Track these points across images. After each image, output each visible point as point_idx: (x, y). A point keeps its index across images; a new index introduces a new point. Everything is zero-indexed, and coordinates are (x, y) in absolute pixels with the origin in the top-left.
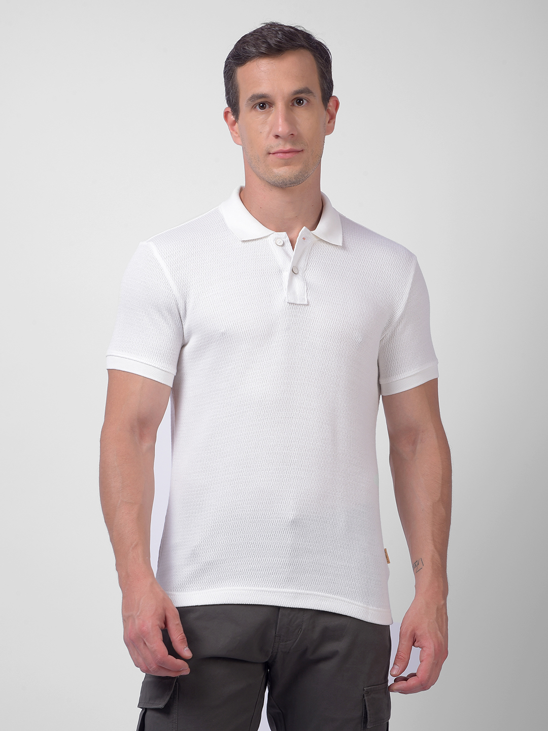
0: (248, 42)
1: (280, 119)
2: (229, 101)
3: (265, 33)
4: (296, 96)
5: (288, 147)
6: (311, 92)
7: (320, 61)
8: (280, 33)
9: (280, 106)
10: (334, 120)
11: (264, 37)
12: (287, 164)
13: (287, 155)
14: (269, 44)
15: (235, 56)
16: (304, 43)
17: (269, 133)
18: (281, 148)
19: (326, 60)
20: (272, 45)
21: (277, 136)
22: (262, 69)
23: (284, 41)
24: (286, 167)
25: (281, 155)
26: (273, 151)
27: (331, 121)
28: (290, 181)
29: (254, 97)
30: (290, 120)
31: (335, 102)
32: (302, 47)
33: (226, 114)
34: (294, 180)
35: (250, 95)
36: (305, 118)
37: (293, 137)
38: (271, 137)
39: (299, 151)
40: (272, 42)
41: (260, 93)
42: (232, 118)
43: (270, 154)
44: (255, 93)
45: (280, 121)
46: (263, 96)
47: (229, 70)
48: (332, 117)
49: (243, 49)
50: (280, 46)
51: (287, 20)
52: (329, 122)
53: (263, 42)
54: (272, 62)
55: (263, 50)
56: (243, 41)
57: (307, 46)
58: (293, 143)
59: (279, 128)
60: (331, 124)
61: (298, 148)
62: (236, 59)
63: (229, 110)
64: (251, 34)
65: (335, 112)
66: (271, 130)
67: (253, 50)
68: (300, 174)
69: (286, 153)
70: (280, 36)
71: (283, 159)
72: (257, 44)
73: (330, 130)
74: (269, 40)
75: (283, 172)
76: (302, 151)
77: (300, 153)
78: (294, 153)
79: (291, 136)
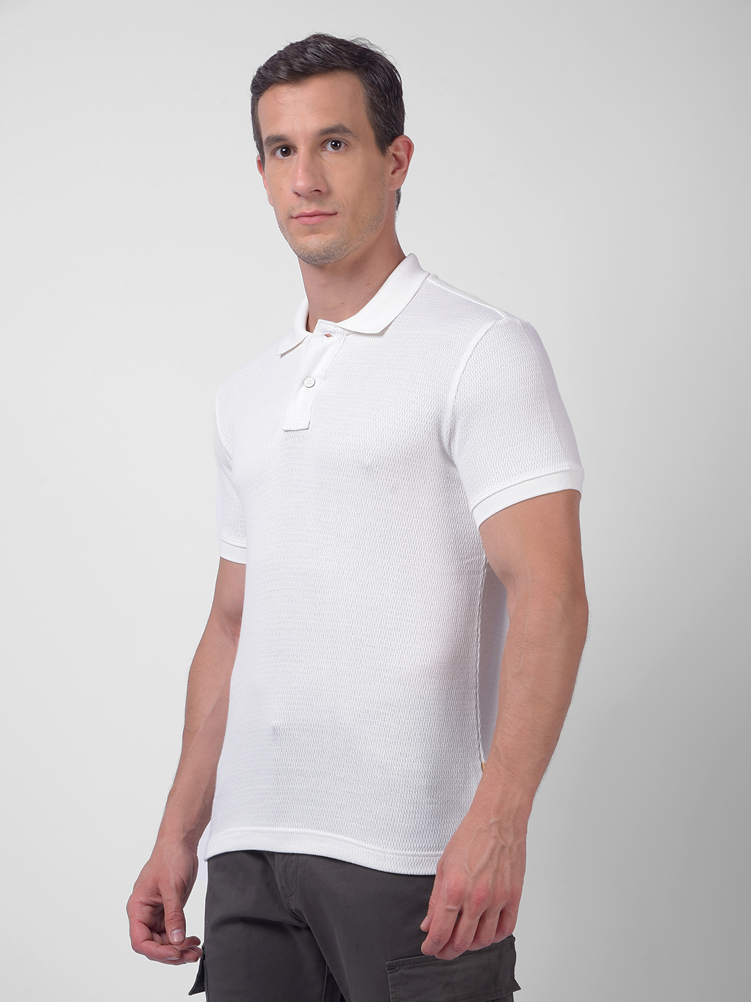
5: (311, 208)
6: (351, 132)
9: (303, 150)
10: (404, 169)
12: (313, 232)
13: (312, 219)
14: (291, 66)
17: (290, 189)
18: (304, 210)
21: (298, 194)
22: (280, 100)
24: (313, 236)
25: (306, 219)
26: (295, 214)
27: (398, 170)
28: (318, 255)
30: (315, 170)
31: (406, 144)
34: (323, 254)
38: (292, 194)
39: (331, 214)
40: (296, 65)
41: (276, 134)
43: (292, 218)
44: (271, 134)
45: (300, 172)
46: (280, 138)
48: (401, 166)
53: (285, 65)
54: (294, 89)
55: (282, 75)
58: (322, 203)
59: (298, 182)
60: (399, 175)
61: (328, 209)
62: (254, 88)
65: (406, 158)
68: (333, 246)
69: (311, 216)
71: (306, 225)
72: (276, 67)
73: (395, 183)
74: (291, 61)
76: (336, 213)
77: (333, 216)
78: (323, 216)
79: (317, 193)
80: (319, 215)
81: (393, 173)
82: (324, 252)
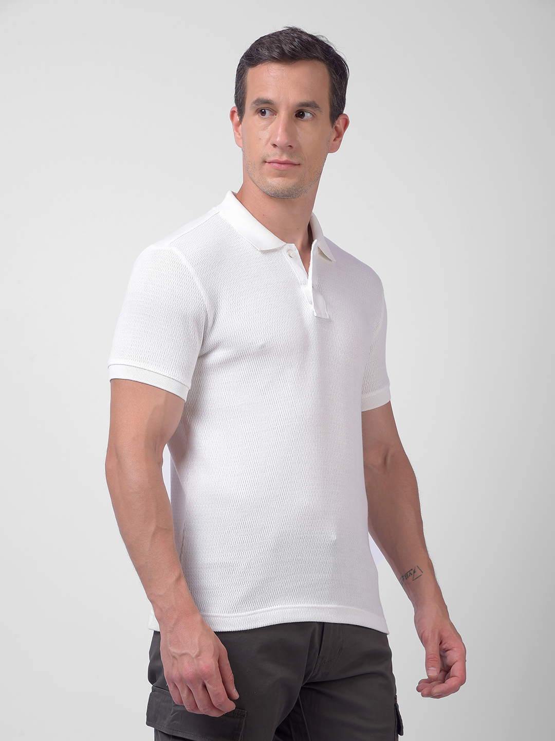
0: (263, 43)
1: (280, 128)
2: (237, 101)
3: (282, 38)
4: (300, 108)
5: (284, 158)
6: (318, 107)
7: (334, 76)
8: (296, 40)
9: (283, 114)
10: (341, 138)
11: (280, 41)
12: (281, 175)
13: (283, 166)
14: (283, 50)
15: (249, 56)
16: (320, 55)
17: (268, 141)
18: (277, 158)
19: (340, 76)
20: (286, 51)
21: (275, 145)
22: (272, 74)
23: (298, 49)
24: (280, 178)
25: (276, 165)
26: (268, 160)
27: (338, 139)
29: (260, 101)
30: (290, 131)
31: (344, 121)
32: (317, 58)
33: (233, 113)
34: (286, 193)
35: (255, 99)
36: (307, 131)
37: (290, 148)
38: (269, 144)
39: (296, 165)
40: (287, 48)
41: (265, 98)
42: (237, 118)
43: (266, 162)
44: (260, 97)
45: (280, 131)
46: (267, 102)
47: (241, 69)
48: (339, 135)
49: (257, 50)
50: (293, 54)
51: (311, 28)
52: (334, 140)
53: (278, 47)
54: (283, 68)
55: (275, 54)
56: (260, 43)
57: (323, 58)
58: (291, 155)
59: (277, 138)
60: (337, 142)
61: (295, 161)
62: (248, 59)
63: (236, 110)
64: (269, 36)
65: (343, 131)
66: (270, 138)
67: (266, 53)
68: (294, 188)
69: (282, 164)
70: (296, 44)
71: (278, 170)
72: (271, 48)
73: (334, 149)
74: (284, 46)
75: (276, 183)
76: (299, 165)
77: (296, 166)
78: (290, 165)
79: (289, 147)
80: (287, 164)
81: (335, 140)
82: (287, 191)
